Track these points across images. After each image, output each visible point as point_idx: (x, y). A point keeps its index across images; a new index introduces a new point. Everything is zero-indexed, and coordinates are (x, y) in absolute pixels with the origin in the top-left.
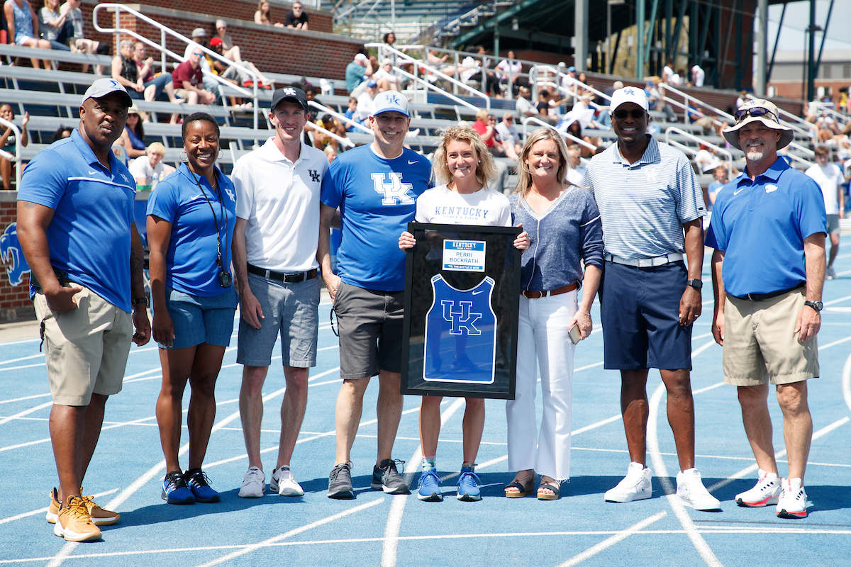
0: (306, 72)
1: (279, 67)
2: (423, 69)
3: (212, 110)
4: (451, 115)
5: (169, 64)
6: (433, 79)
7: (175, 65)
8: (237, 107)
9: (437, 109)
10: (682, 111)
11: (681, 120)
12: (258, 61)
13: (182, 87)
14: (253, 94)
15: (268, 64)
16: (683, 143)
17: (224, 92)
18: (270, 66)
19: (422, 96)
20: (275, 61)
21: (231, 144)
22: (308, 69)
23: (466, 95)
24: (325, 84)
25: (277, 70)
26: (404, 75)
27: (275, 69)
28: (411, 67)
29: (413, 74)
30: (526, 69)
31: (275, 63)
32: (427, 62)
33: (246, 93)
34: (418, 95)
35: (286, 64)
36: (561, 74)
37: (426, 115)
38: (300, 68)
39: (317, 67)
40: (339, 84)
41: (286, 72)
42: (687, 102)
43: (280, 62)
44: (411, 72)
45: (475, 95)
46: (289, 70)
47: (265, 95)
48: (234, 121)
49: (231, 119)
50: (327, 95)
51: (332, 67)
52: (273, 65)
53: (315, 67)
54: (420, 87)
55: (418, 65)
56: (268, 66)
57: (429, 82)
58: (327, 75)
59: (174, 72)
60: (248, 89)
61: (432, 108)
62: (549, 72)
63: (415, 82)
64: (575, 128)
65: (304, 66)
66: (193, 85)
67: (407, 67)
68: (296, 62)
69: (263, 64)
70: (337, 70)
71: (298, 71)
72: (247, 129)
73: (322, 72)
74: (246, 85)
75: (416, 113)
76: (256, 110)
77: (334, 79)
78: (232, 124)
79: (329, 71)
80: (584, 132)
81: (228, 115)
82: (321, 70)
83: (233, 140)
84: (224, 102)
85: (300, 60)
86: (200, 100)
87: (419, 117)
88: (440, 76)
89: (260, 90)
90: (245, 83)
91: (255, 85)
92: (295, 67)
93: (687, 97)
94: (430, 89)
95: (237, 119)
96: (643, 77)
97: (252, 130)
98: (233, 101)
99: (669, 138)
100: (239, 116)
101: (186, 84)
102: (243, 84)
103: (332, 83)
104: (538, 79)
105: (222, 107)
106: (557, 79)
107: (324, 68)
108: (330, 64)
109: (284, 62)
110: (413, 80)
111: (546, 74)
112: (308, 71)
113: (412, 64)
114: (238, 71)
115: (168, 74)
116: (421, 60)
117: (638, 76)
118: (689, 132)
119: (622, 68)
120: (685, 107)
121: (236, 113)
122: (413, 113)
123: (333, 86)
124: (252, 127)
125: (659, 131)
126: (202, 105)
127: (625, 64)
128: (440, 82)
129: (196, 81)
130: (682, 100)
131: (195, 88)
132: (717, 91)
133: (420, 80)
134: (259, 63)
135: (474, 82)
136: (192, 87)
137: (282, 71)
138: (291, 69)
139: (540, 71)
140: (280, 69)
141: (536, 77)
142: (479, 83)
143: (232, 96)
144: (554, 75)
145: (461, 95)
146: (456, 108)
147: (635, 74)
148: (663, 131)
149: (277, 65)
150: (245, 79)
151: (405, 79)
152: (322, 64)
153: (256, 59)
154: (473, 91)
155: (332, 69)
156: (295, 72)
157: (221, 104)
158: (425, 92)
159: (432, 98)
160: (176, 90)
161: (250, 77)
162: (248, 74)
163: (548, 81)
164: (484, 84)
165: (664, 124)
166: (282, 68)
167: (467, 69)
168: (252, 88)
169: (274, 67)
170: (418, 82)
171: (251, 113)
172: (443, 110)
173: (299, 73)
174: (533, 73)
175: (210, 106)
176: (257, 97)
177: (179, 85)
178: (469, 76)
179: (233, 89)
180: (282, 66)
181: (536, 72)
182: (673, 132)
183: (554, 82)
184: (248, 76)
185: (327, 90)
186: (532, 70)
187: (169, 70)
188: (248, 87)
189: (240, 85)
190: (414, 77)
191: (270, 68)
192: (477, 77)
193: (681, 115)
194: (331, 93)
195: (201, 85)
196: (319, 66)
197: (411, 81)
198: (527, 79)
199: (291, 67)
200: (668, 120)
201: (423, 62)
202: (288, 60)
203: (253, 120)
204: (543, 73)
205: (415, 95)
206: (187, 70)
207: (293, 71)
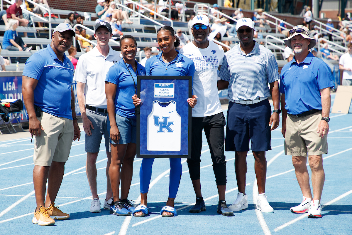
0: (76, 9)
1: (63, 6)
2: (138, 6)
3: (27, 29)
4: (152, 30)
5: (5, 6)
6: (143, 11)
7: (8, 6)
8: (41, 28)
9: (145, 27)
10: (274, 26)
11: (274, 31)
12: (51, 3)
13: (11, 18)
14: (49, 20)
15: (56, 5)
16: (275, 43)
17: (34, 20)
18: (58, 6)
19: (137, 20)
20: (60, 3)
21: (37, 47)
22: (78, 7)
23: (161, 20)
24: (86, 15)
25: (61, 8)
26: (128, 10)
27: (60, 7)
28: (131, 5)
29: (132, 9)
30: (192, 6)
31: (60, 4)
32: (139, 3)
33: (45, 20)
34: (135, 20)
35: (65, 5)
36: (210, 8)
37: (140, 31)
38: (73, 6)
39: (82, 6)
40: (94, 15)
41: (66, 9)
42: (277, 22)
43: (63, 3)
44: (131, 8)
45: (165, 19)
46: (67, 8)
47: (55, 21)
48: (39, 35)
49: (37, 34)
50: (88, 21)
51: (90, 6)
52: (59, 5)
53: (81, 6)
54: (136, 15)
55: (135, 5)
56: (57, 6)
57: (141, 13)
58: (88, 10)
59: (7, 10)
60: (46, 18)
61: (143, 27)
62: (204, 7)
63: (134, 13)
64: (218, 37)
65: (76, 6)
66: (17, 16)
67: (129, 6)
68: (71, 3)
69: (54, 5)
70: (92, 7)
71: (72, 8)
72: (46, 39)
73: (85, 9)
74: (45, 16)
75: (134, 29)
76: (50, 28)
77: (91, 12)
78: (38, 37)
79: (89, 8)
80: (223, 38)
81: (36, 32)
82: (84, 8)
83: (38, 45)
84: (34, 25)
85: (73, 3)
86: (21, 24)
87: (136, 32)
88: (147, 10)
89: (52, 19)
90: (45, 14)
91: (50, 16)
92: (71, 6)
93: (277, 19)
94: (141, 17)
95: (41, 34)
96: (254, 9)
97: (48, 39)
98: (39, 25)
99: (267, 41)
100: (41, 32)
101: (13, 15)
102: (44, 15)
103: (90, 14)
104: (198, 11)
105: (33, 28)
106: (208, 11)
107: (86, 7)
108: (89, 4)
109: (65, 4)
110: (132, 12)
111: (202, 8)
112: (78, 8)
113: (132, 4)
114: (41, 9)
115: (4, 10)
116: (137, 2)
117: (251, 9)
118: (278, 38)
119: (243, 4)
120: (276, 24)
121: (40, 31)
122: (133, 30)
123: (91, 16)
124: (48, 38)
125: (262, 37)
126: (22, 27)
127: (245, 2)
128: (147, 13)
129: (19, 14)
130: (274, 21)
131: (18, 18)
132: (293, 16)
133: (136, 12)
134: (51, 4)
135: (165, 13)
136: (16, 18)
137: (64, 8)
138: (69, 7)
139: (199, 6)
140: (63, 7)
141: (197, 10)
142: (167, 13)
143: (39, 22)
144: (206, 8)
145: (158, 20)
146: (155, 27)
147: (250, 8)
148: (264, 37)
149: (61, 5)
150: (45, 13)
151: (128, 12)
152: (85, 5)
153: (50, 2)
154: (164, 18)
155: (90, 7)
156: (71, 9)
157: (32, 26)
158: (139, 18)
159: (143, 22)
160: (8, 19)
161: (47, 12)
162: (46, 10)
163: (203, 12)
164: (170, 14)
165: (265, 34)
166: (64, 7)
167: (161, 6)
168: (48, 18)
169: (60, 6)
170: (135, 13)
171: (48, 31)
172: (148, 28)
173: (73, 9)
174: (196, 8)
175: (26, 27)
176: (51, 22)
177: (9, 17)
178: (162, 10)
179: (39, 18)
180: (64, 6)
181: (197, 7)
182: (270, 38)
183: (207, 12)
184: (46, 11)
185: (88, 18)
186: (195, 6)
187: (5, 8)
188: (46, 17)
189: (42, 16)
190: (133, 10)
191: (58, 7)
192: (166, 10)
193: (274, 29)
194: (90, 19)
195: (21, 16)
196: (83, 5)
197: (132, 13)
198: (193, 10)
199: (69, 6)
200: (267, 31)
201: (138, 3)
202: (67, 3)
203: (48, 34)
204: (201, 7)
205: (134, 20)
206: (14, 8)
207: (70, 8)
